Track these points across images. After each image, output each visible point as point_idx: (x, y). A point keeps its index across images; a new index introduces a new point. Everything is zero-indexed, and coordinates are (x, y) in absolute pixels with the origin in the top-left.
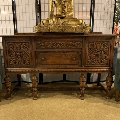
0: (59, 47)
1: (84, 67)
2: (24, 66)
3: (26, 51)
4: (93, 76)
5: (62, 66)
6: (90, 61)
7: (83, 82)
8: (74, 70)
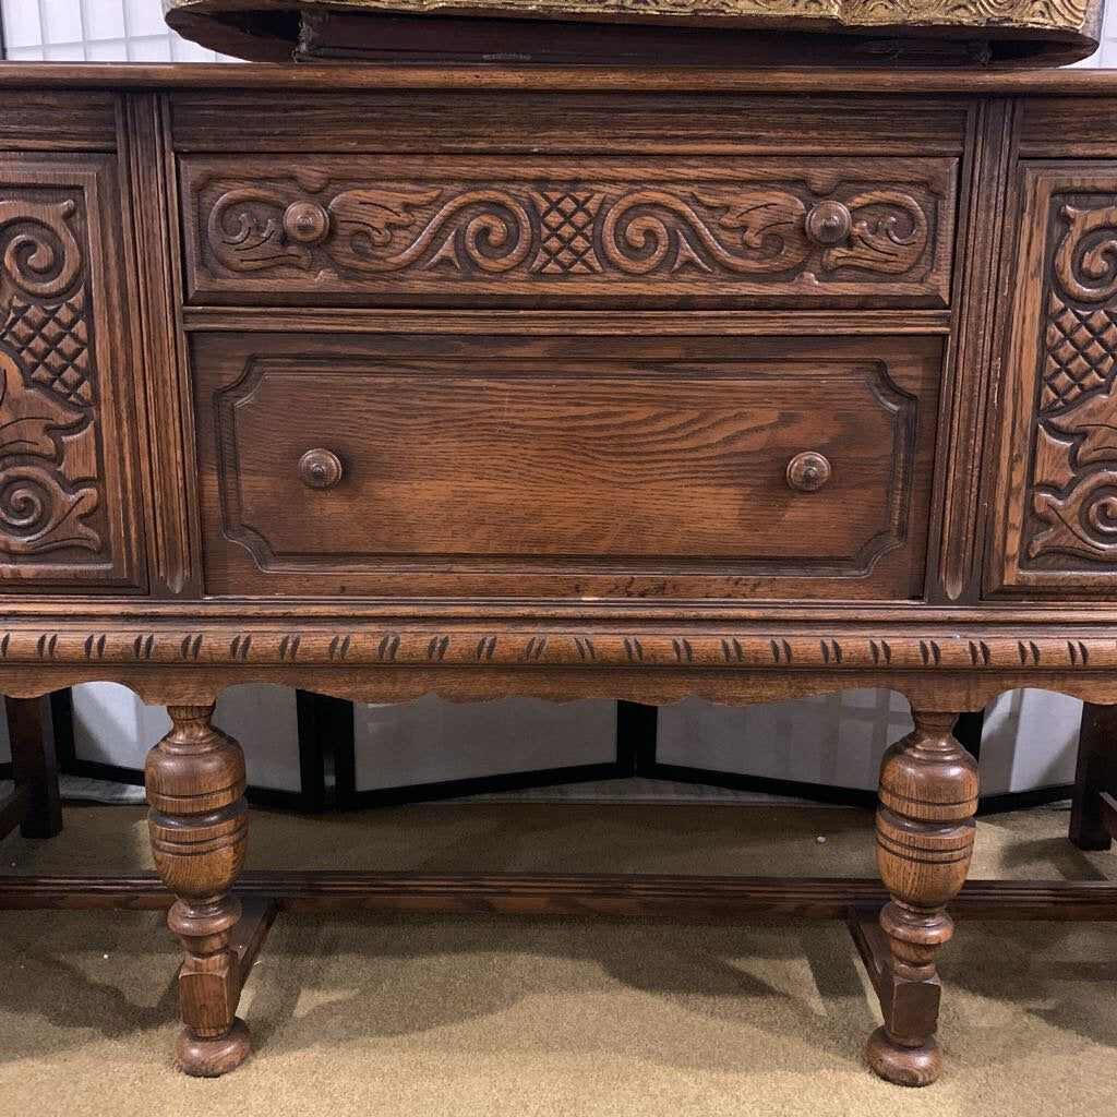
0: (566, 275)
1: (963, 601)
2: (28, 570)
3: (51, 329)
4: (1014, 717)
5: (621, 575)
6: (1067, 506)
7: (933, 825)
8: (806, 644)
